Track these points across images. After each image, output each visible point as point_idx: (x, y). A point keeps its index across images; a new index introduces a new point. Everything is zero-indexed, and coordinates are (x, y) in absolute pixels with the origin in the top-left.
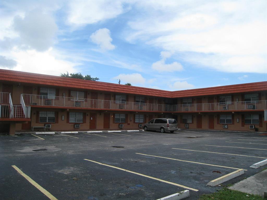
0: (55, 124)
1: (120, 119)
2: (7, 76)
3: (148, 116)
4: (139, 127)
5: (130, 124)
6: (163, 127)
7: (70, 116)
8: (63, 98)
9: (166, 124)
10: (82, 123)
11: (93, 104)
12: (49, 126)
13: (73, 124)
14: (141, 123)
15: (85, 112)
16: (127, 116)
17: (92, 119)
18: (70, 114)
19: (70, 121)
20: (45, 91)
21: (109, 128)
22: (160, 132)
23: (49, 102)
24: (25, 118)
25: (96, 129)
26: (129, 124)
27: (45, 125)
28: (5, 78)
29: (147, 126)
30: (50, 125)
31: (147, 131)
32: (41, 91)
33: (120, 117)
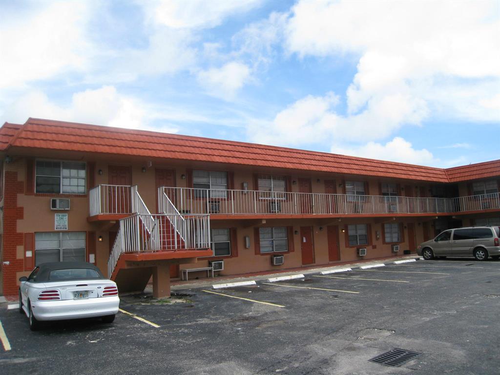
0: (230, 259)
1: (357, 236)
2: (123, 144)
3: (407, 225)
4: (393, 252)
5: (377, 247)
6: (483, 246)
7: (261, 236)
8: (242, 193)
9: (492, 239)
10: (285, 253)
11: (312, 206)
12: (220, 266)
13: (268, 257)
14: (396, 244)
15: (290, 227)
16: (369, 228)
17: (305, 241)
18: (260, 232)
19: (263, 250)
20: (203, 181)
21: (340, 259)
22: (476, 260)
23: (216, 205)
24: (186, 248)
25: (315, 264)
26: (374, 247)
27: (210, 264)
28: (118, 148)
29: (432, 248)
30: (223, 262)
31: (433, 258)
32: (196, 180)
33: (356, 233)
